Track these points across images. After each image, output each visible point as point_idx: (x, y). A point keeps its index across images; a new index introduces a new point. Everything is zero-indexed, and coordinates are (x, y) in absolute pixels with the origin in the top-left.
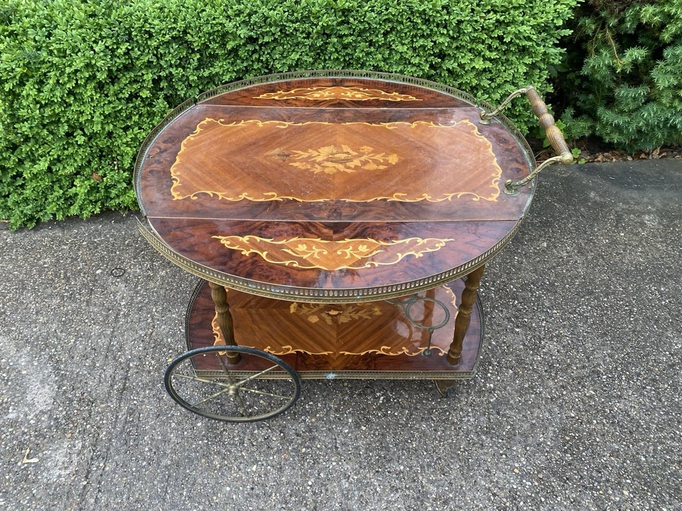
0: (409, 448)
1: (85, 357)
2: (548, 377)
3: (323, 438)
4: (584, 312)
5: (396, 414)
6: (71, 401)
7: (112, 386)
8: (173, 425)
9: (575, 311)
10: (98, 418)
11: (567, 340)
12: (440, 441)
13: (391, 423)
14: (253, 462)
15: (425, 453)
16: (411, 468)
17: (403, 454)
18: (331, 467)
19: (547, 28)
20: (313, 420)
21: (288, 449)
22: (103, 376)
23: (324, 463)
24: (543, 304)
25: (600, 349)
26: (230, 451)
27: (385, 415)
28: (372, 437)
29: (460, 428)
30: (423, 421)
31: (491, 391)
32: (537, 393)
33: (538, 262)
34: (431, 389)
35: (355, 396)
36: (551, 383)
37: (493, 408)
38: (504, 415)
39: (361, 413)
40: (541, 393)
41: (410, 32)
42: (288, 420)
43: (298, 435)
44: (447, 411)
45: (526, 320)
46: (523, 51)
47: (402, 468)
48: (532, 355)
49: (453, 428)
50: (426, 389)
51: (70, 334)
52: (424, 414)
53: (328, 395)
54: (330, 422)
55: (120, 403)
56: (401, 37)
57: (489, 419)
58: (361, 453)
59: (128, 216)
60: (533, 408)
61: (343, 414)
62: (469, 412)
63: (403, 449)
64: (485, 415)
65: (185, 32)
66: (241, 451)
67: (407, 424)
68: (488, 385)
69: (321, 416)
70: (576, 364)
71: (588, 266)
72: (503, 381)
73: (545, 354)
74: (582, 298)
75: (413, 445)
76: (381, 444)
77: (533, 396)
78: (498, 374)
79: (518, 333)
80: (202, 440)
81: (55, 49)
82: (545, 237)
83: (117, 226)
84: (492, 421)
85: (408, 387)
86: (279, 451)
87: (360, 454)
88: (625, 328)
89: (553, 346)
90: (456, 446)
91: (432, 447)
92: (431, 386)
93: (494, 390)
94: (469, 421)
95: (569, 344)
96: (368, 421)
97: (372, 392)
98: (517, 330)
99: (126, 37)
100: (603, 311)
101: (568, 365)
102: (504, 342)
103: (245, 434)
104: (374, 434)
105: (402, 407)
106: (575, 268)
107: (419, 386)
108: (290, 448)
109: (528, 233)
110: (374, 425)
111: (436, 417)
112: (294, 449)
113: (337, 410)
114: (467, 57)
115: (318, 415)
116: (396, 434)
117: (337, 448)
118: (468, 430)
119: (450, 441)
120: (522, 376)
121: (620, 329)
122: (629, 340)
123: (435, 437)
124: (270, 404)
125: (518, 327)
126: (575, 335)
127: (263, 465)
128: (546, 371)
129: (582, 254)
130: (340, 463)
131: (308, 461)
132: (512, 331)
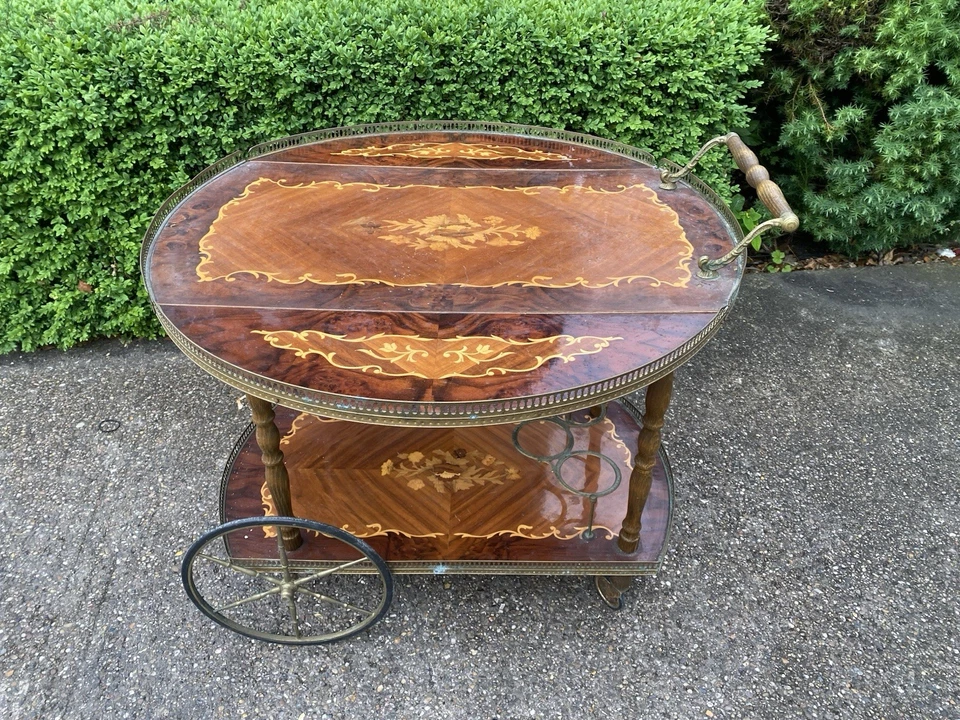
0: (543, 681)
1: (48, 551)
2: (751, 569)
3: (411, 668)
4: (800, 475)
5: (524, 629)
6: (19, 618)
7: (85, 594)
8: (177, 653)
9: (787, 472)
10: (58, 645)
11: (778, 515)
12: (591, 670)
13: (516, 643)
14: (299, 709)
15: (569, 689)
16: (547, 712)
17: (535, 692)
18: (422, 713)
19: (727, 77)
20: (396, 641)
21: (355, 687)
22: (72, 579)
23: (412, 708)
24: (740, 464)
25: (827, 527)
26: (265, 693)
27: (507, 632)
28: (488, 666)
29: (621, 649)
30: (564, 639)
31: (668, 592)
32: (736, 594)
33: (731, 404)
34: (577, 591)
35: (462, 603)
36: (756, 578)
37: (672, 618)
38: (688, 628)
39: (470, 629)
40: (742, 593)
41: (536, 78)
42: (358, 642)
43: (372, 665)
44: (601, 623)
45: (716, 487)
46: (696, 107)
47: (533, 712)
48: (727, 538)
49: (611, 648)
50: (569, 591)
51: (26, 517)
52: (567, 628)
53: (420, 602)
54: (422, 643)
55: (95, 621)
56: (524, 85)
57: (666, 634)
58: (470, 691)
59: (131, 346)
60: (732, 616)
61: (442, 631)
62: (635, 625)
63: (534, 684)
64: (659, 627)
65: (216, 75)
66: (282, 692)
67: (541, 644)
68: (662, 582)
69: (409, 634)
70: (793, 549)
71: (802, 410)
72: (685, 576)
73: (746, 535)
74: (797, 454)
75: (549, 676)
76: (501, 675)
77: (731, 598)
78: (677, 567)
79: (705, 506)
80: (222, 676)
81: (25, 96)
82: (739, 371)
83: (115, 360)
84: (670, 637)
85: (542, 589)
86: (341, 691)
87: (468, 692)
88: (860, 496)
89: (757, 524)
90: (615, 676)
91: (580, 680)
92: (576, 586)
93: (672, 590)
94: (634, 637)
95: (780, 521)
96: (481, 640)
97: (487, 597)
98: (704, 501)
99: (130, 82)
100: (828, 472)
101: (781, 551)
102: (686, 520)
103: (289, 664)
104: (490, 661)
105: (533, 619)
106: (785, 413)
107: (559, 587)
108: (359, 686)
109: (714, 366)
110: (490, 646)
111: (584, 633)
112: (365, 686)
113: (433, 626)
114: (617, 114)
115: (404, 634)
116: (523, 660)
117: (432, 683)
118: (633, 652)
119: (607, 669)
120: (714, 569)
121: (854, 498)
122: (868, 513)
123: (584, 664)
124: (329, 618)
125: (705, 497)
126: (789, 507)
127: (315, 713)
128: (748, 561)
129: (794, 393)
130: (437, 707)
131: (386, 704)
132: (697, 503)
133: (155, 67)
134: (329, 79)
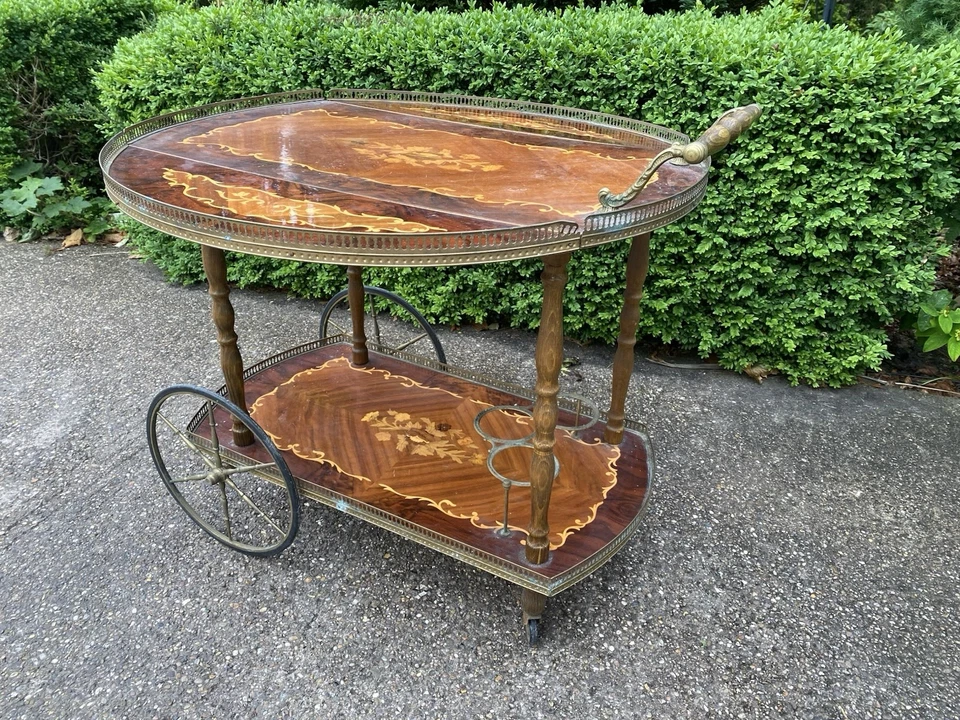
0: (408, 674)
1: (124, 413)
2: (726, 678)
3: (303, 606)
4: (870, 612)
5: (427, 622)
6: (70, 448)
7: (121, 450)
8: (144, 514)
9: (853, 603)
10: (77, 476)
11: (805, 641)
12: (464, 687)
13: (410, 630)
14: (190, 595)
15: (427, 693)
16: (388, 702)
17: (392, 679)
18: (280, 646)
20: (307, 580)
21: (245, 599)
22: (123, 437)
23: (275, 638)
24: (794, 572)
25: (866, 679)
26: (176, 570)
27: (409, 617)
28: (368, 637)
29: (510, 684)
30: (459, 647)
31: (603, 656)
32: (686, 693)
33: (829, 513)
34: (507, 612)
35: (388, 575)
36: (725, 690)
37: (589, 682)
38: (600, 700)
39: (378, 599)
40: (694, 695)
41: (677, 99)
42: (277, 566)
43: (273, 589)
44: (506, 651)
45: (745, 583)
47: (376, 695)
48: (719, 635)
49: (500, 677)
50: (499, 609)
51: (130, 387)
52: (469, 640)
53: (353, 559)
54: (328, 591)
55: (112, 469)
56: (664, 107)
57: (570, 693)
58: (335, 648)
60: (663, 712)
61: (352, 590)
62: (543, 669)
63: (398, 672)
64: (568, 684)
66: (189, 576)
67: (432, 642)
68: (606, 645)
69: (322, 580)
70: (798, 681)
71: (925, 549)
72: (636, 650)
73: (746, 643)
74: (882, 589)
75: (417, 672)
76: (373, 650)
77: (677, 694)
78: (635, 638)
79: (716, 595)
80: (158, 544)
82: (865, 484)
83: (272, 307)
84: (572, 697)
85: (473, 597)
86: (232, 597)
87: (332, 649)
88: (943, 667)
89: (767, 638)
90: (483, 705)
91: (444, 690)
92: (509, 608)
93: (611, 656)
94: (533, 680)
95: (804, 647)
96: (380, 612)
97: (415, 580)
98: (718, 590)
99: (321, 62)
100: (914, 623)
101: (781, 678)
102: (681, 599)
103: (211, 558)
104: (373, 633)
105: (442, 618)
106: (896, 543)
107: (491, 601)
108: (249, 600)
109: (835, 470)
110: (383, 621)
111: (483, 652)
112: (253, 602)
113: (348, 582)
115: (318, 577)
116: (404, 647)
117: (308, 626)
118: (520, 693)
119: (480, 694)
120: (678, 658)
121: (932, 664)
122: (942, 689)
123: (460, 679)
124: (271, 538)
125: (723, 586)
126: (827, 638)
127: (199, 603)
128: (728, 668)
129: (926, 528)
130: (296, 648)
131: (258, 624)
132: (708, 589)
133: (344, 52)
134: (475, 76)
